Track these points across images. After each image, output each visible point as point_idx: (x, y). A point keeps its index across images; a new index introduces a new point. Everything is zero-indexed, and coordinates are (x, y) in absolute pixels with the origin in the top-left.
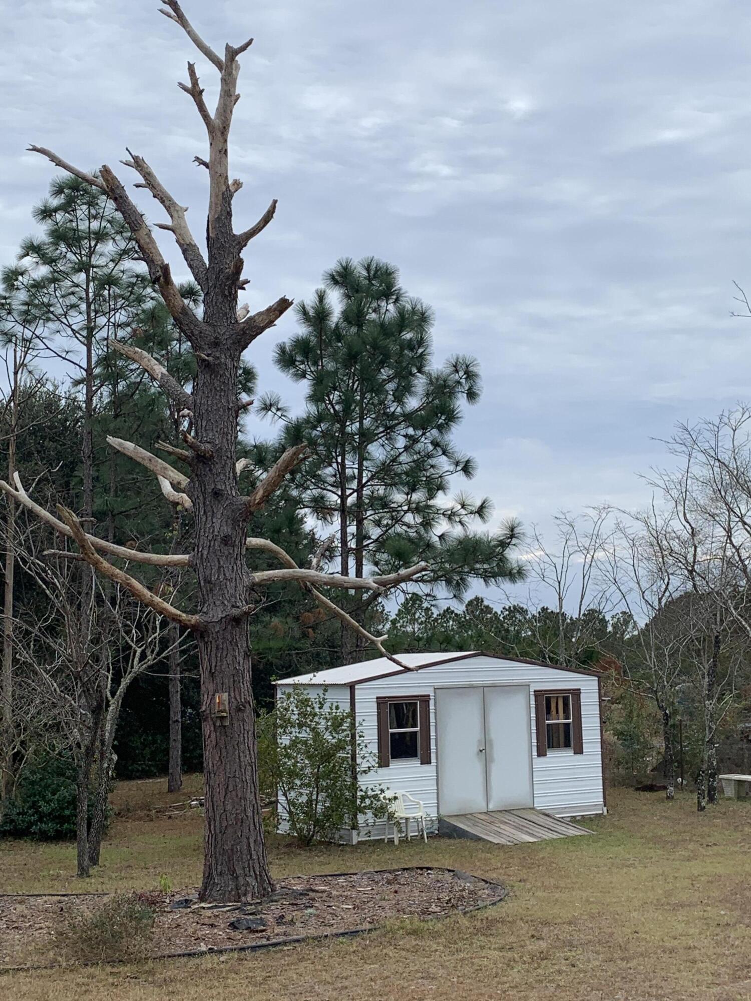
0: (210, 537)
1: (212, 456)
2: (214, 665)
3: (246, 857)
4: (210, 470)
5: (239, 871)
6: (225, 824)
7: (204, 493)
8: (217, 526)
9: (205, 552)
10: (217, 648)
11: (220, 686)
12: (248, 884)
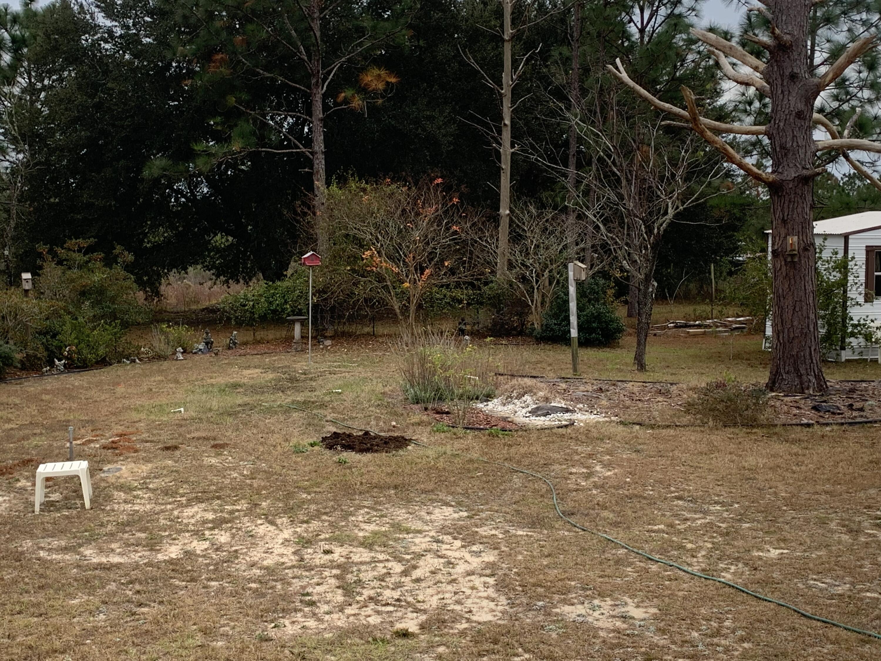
0: (787, 112)
1: (791, 45)
2: (786, 214)
3: (808, 361)
4: (789, 57)
5: (803, 372)
6: (792, 335)
7: (782, 76)
8: (792, 103)
9: (782, 124)
10: (790, 201)
11: (790, 230)
12: (810, 381)
